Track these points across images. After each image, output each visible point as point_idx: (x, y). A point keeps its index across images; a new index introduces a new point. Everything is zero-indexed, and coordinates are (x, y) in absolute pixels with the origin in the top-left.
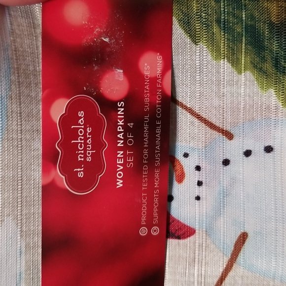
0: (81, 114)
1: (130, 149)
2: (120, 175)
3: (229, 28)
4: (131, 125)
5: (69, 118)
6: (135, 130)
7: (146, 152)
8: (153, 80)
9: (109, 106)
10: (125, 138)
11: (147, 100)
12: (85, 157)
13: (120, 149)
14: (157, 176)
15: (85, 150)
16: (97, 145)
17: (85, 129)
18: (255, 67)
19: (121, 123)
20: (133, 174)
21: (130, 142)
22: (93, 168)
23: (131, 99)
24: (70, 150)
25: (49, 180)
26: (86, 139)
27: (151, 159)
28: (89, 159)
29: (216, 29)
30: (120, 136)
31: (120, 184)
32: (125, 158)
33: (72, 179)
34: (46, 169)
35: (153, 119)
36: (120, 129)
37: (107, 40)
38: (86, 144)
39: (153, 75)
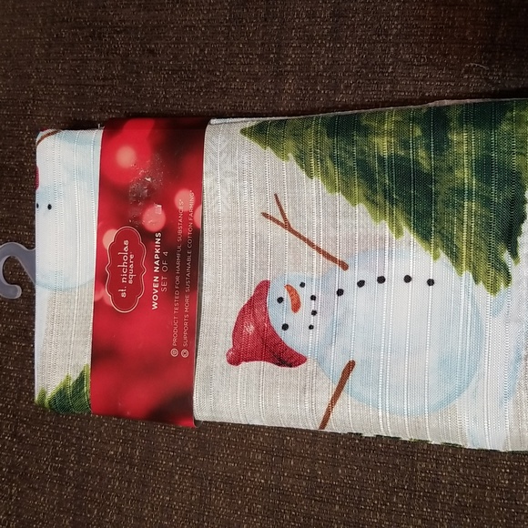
0: (126, 243)
1: (164, 274)
2: (155, 298)
3: (342, 163)
4: (165, 253)
5: (117, 246)
6: (168, 259)
7: (177, 279)
8: (186, 214)
9: (148, 236)
10: (161, 265)
11: (180, 232)
12: (128, 280)
13: (156, 274)
14: (187, 301)
15: (128, 274)
16: (138, 270)
17: (128, 256)
18: (368, 199)
19: (157, 251)
20: (166, 297)
21: (165, 269)
22: (134, 290)
23: (166, 231)
24: (116, 273)
25: (99, 297)
26: (129, 264)
27: (182, 285)
28: (130, 282)
29: (329, 163)
30: (157, 263)
31: (155, 306)
32: (159, 283)
33: (116, 298)
34: (97, 289)
35: (185, 249)
36: (157, 257)
37: (149, 180)
38: (129, 268)
39: (186, 210)
